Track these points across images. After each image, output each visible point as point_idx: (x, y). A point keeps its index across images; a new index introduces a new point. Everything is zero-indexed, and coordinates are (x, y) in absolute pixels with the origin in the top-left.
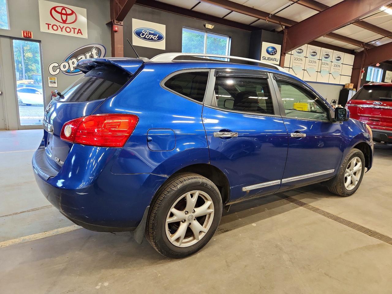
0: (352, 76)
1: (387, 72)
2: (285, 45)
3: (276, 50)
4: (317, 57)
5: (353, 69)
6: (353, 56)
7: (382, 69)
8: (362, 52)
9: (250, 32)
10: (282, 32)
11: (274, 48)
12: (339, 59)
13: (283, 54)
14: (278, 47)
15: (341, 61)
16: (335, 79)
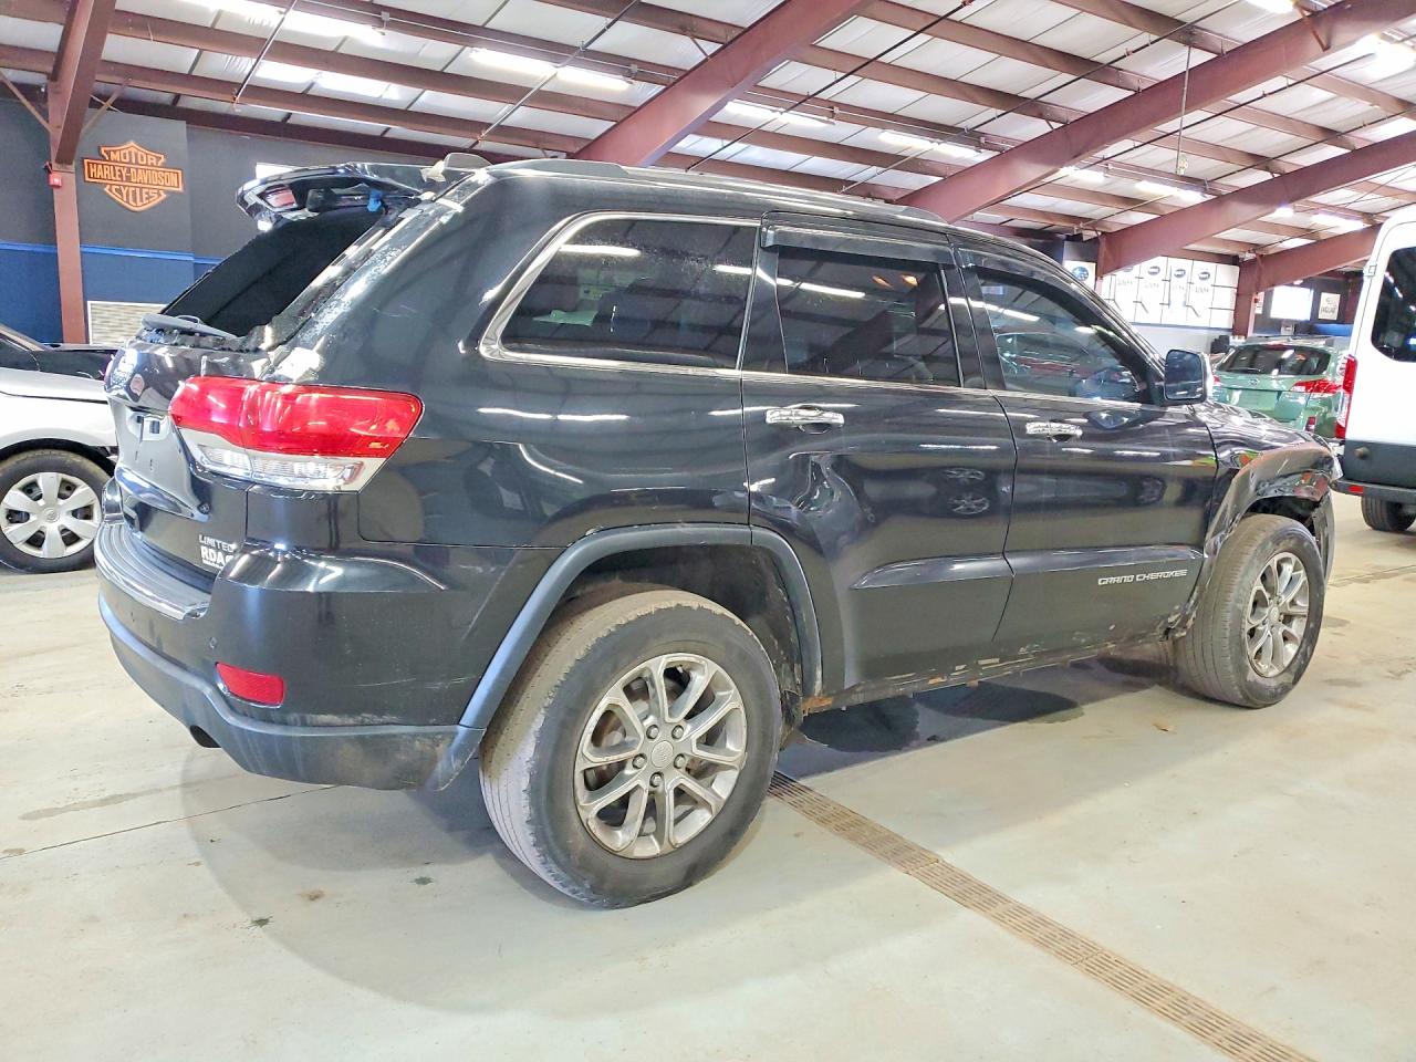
0: (1236, 310)
1: (1325, 296)
2: (1101, 261)
3: (1087, 272)
4: (1162, 275)
5: (1238, 295)
6: (1237, 268)
7: (1311, 288)
8: (1255, 260)
9: (1041, 241)
10: (1095, 240)
11: (1083, 270)
12: (1205, 276)
13: (1099, 274)
14: (1091, 267)
15: (1211, 281)
16: (1199, 317)
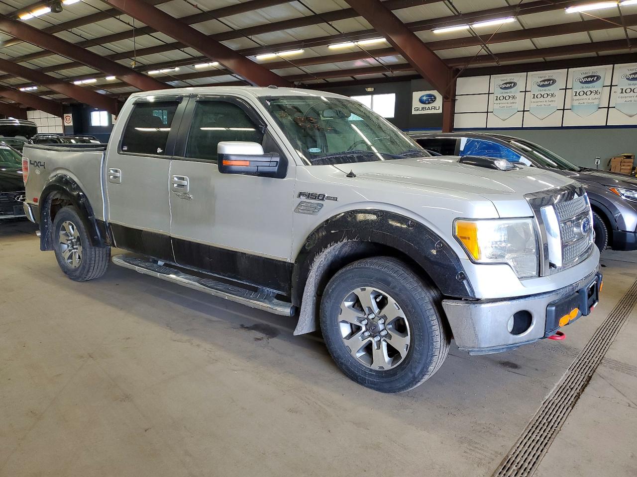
3: (434, 96)
11: (430, 96)
13: (445, 99)
16: (631, 116)
